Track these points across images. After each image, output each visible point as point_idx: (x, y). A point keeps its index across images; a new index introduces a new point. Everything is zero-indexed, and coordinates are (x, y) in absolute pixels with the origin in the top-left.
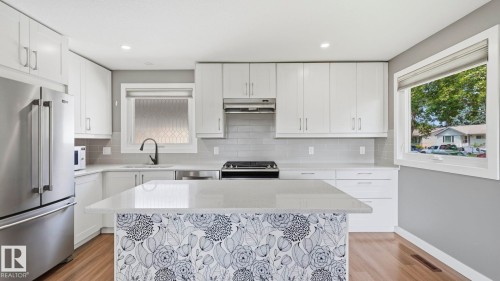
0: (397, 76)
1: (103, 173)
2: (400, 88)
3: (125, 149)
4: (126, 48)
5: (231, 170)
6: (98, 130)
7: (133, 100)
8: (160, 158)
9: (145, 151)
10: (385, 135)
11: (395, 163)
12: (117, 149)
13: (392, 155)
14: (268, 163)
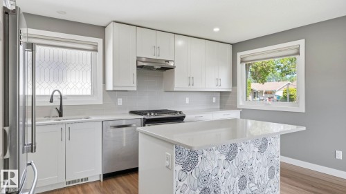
0: (239, 55)
2: (242, 62)
10: (230, 90)
11: (238, 107)
13: (236, 102)
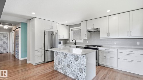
1: (65, 46)
3: (71, 41)
4: (66, 22)
5: (86, 47)
6: (66, 38)
7: (72, 31)
8: (76, 43)
9: (73, 42)
12: (69, 41)
14: (95, 45)
